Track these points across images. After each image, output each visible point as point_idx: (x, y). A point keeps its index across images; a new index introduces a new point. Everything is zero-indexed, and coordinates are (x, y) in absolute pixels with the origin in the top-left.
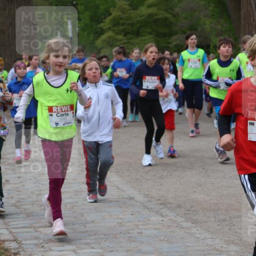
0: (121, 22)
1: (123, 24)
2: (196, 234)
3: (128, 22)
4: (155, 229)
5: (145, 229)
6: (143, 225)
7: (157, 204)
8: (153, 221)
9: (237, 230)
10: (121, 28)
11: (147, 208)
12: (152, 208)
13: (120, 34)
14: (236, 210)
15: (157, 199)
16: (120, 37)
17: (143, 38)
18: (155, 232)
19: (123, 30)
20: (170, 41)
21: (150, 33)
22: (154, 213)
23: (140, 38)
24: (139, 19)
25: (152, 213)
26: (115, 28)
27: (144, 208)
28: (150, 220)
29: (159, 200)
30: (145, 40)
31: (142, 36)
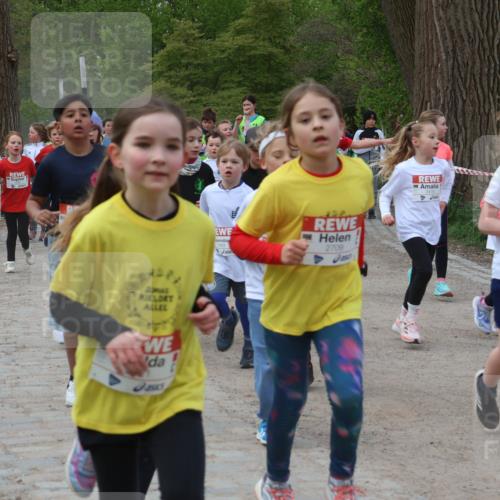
0: (184, 61)
1: (187, 66)
2: (318, 458)
3: (196, 62)
4: (240, 449)
5: (220, 449)
6: (217, 442)
7: (245, 403)
8: (236, 434)
9: (397, 453)
10: (183, 73)
11: (227, 411)
12: (234, 411)
13: (182, 85)
14: (396, 414)
15: (246, 394)
16: (181, 90)
17: (225, 93)
18: (239, 454)
19: (187, 78)
20: (278, 98)
21: (240, 84)
22: (240, 420)
23: (220, 93)
24: (218, 55)
25: (235, 419)
26: (172, 73)
27: (221, 411)
28: (231, 433)
29: (249, 396)
30: (230, 97)
31: (223, 89)
